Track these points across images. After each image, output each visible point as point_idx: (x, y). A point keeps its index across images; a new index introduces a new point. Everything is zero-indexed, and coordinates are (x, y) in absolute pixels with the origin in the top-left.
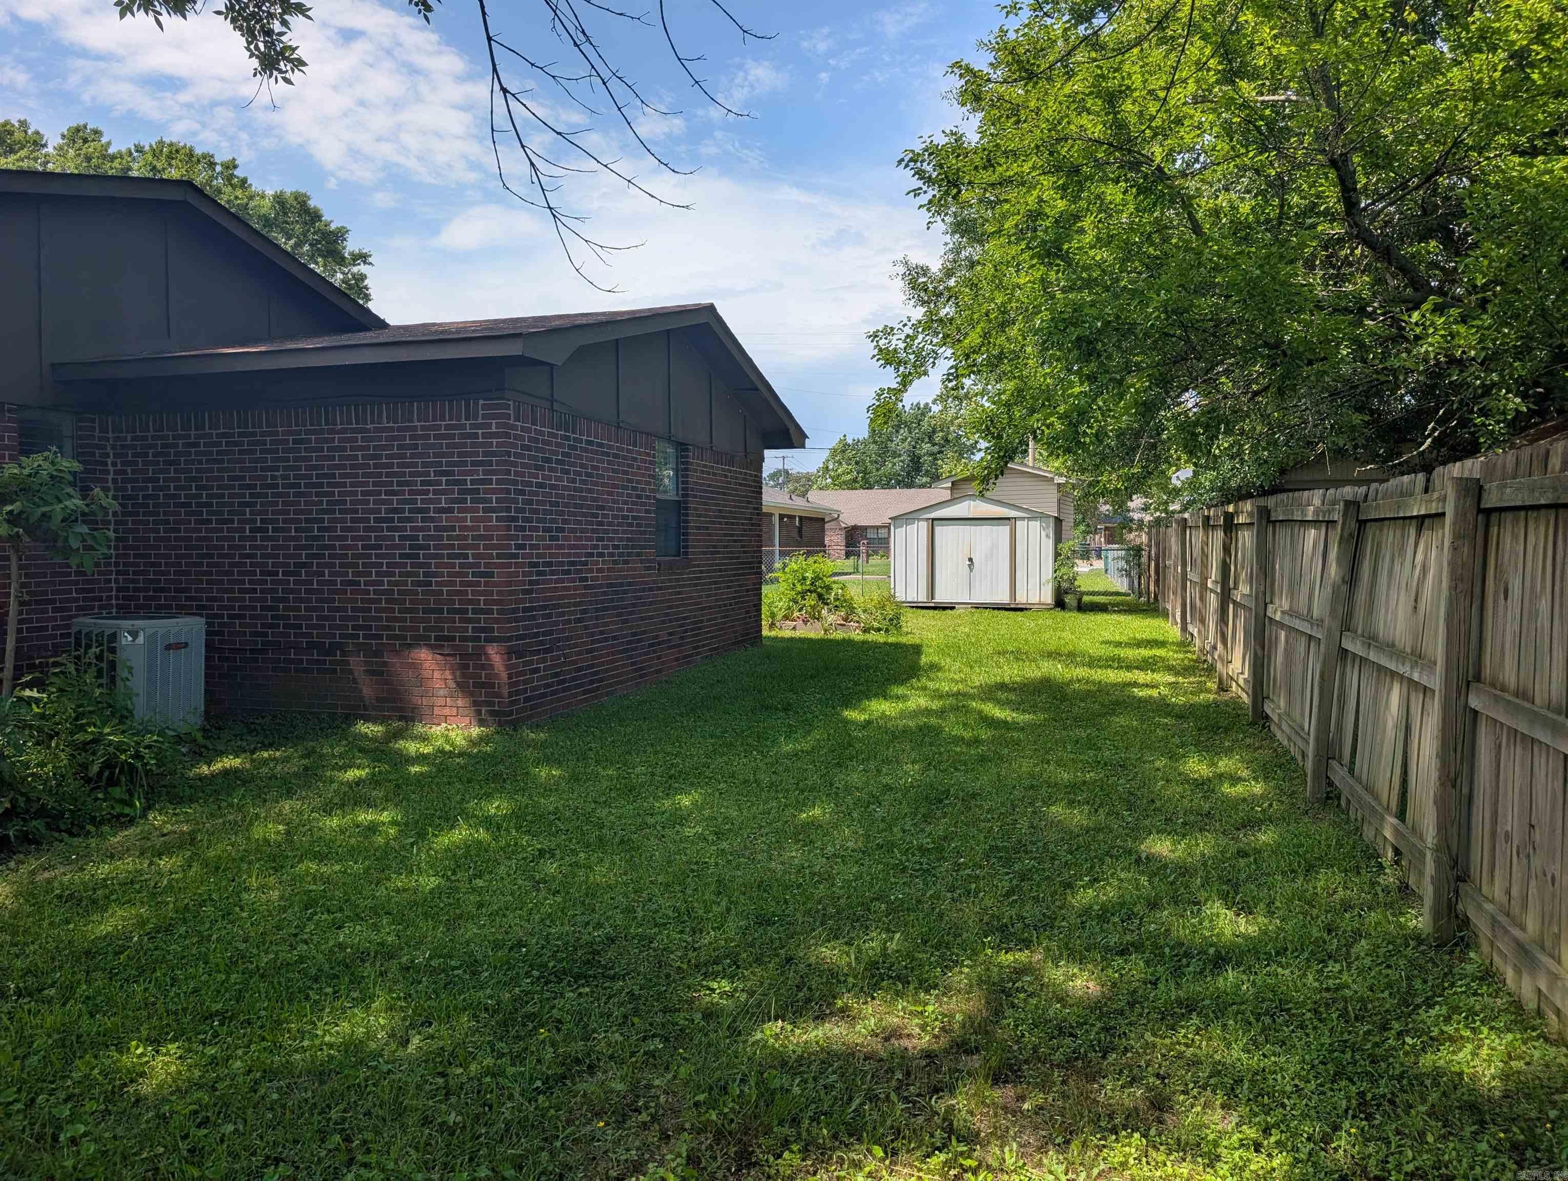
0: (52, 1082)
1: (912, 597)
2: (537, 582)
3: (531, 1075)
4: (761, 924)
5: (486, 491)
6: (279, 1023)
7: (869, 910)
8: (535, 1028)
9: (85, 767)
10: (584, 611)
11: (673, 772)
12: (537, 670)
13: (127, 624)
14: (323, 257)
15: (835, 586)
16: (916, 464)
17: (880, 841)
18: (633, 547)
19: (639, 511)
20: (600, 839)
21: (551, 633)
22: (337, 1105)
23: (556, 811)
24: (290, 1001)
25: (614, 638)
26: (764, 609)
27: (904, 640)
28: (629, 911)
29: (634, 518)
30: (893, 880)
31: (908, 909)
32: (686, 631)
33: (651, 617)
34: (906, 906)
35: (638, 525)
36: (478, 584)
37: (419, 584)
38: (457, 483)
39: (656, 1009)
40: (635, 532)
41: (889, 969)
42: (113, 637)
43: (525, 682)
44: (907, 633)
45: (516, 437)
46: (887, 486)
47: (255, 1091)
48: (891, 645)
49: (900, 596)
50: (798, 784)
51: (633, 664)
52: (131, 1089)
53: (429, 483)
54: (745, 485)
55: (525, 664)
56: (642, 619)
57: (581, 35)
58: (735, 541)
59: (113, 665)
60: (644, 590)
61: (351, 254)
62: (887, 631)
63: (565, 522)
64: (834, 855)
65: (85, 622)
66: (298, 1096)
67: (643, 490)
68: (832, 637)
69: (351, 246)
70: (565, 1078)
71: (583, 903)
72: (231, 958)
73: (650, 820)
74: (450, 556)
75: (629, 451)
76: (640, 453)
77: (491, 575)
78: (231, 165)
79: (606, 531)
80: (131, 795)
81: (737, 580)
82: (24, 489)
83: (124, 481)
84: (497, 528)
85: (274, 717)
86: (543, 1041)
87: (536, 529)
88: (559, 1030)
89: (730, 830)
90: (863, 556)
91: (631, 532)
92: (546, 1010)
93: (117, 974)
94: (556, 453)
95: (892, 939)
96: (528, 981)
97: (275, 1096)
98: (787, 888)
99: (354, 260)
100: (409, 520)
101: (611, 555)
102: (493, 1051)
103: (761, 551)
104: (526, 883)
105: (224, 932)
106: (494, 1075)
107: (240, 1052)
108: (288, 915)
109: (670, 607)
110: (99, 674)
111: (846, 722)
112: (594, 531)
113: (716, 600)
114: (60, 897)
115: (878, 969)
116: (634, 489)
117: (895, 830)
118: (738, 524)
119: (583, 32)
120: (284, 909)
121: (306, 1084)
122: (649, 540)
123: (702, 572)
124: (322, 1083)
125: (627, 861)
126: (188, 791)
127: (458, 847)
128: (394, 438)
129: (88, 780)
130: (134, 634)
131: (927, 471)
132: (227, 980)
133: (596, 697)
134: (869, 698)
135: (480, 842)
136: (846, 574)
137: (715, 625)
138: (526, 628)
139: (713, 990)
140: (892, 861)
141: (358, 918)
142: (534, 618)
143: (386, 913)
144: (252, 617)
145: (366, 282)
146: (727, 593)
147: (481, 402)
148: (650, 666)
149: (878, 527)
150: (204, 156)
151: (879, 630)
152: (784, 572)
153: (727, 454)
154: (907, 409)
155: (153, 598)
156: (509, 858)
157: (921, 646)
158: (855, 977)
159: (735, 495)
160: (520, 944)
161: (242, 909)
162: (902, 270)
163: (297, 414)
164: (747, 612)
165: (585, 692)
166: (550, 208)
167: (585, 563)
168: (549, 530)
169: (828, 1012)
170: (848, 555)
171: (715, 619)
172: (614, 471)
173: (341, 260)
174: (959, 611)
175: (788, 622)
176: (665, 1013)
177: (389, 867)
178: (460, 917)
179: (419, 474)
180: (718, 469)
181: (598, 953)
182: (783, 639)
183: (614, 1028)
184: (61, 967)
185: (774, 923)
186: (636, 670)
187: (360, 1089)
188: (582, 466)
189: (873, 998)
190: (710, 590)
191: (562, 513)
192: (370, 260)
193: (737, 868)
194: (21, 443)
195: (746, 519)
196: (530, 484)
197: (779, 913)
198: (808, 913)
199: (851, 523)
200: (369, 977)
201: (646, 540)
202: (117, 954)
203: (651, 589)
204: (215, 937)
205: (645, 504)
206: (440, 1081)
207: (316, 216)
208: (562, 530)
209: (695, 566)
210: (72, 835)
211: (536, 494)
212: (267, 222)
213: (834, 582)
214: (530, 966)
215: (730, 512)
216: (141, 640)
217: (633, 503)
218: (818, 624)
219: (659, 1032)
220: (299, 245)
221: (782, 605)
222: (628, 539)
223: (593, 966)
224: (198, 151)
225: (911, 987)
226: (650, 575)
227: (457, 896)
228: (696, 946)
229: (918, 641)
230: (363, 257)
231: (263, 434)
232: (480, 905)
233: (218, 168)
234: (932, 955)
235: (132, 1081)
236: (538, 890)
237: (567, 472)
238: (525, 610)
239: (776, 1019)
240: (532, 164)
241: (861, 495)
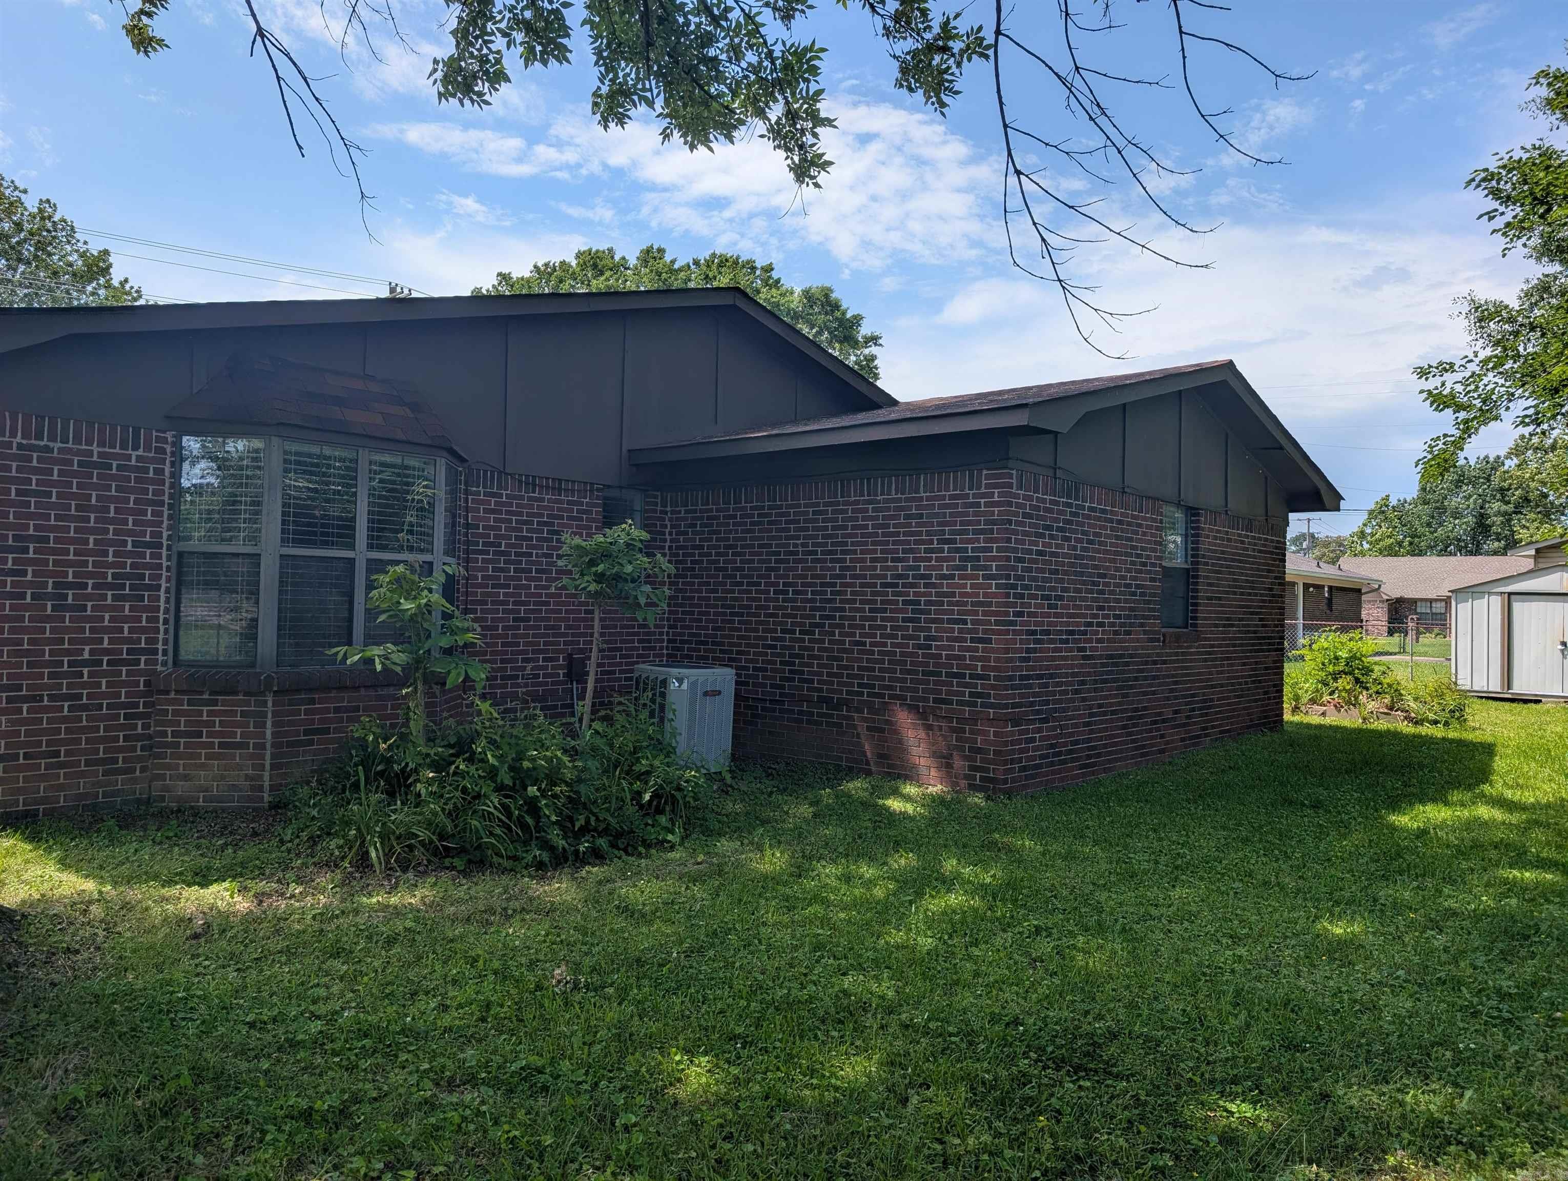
0: (610, 1071)
1: (1480, 684)
2: (1035, 650)
3: (1030, 1163)
4: (1288, 1048)
5: (987, 559)
6: (791, 1056)
7: (1429, 1055)
8: (1033, 1113)
9: (639, 794)
10: (1083, 683)
11: (1179, 862)
12: (1033, 740)
13: (675, 671)
14: (841, 342)
15: (1376, 668)
16: (1482, 527)
17: (1443, 974)
18: (1136, 617)
19: (1145, 580)
20: (1099, 924)
21: (1047, 703)
22: (842, 1148)
23: (1052, 888)
24: (802, 1038)
25: (1113, 713)
26: (1287, 689)
27: (1470, 736)
28: (1132, 1006)
29: (1137, 586)
30: (1461, 1025)
31: (1483, 1064)
32: (1193, 710)
33: (1154, 693)
34: (1479, 1059)
35: (1142, 594)
36: (976, 650)
37: (920, 647)
38: (958, 550)
39: (1165, 1121)
40: (1138, 602)
41: (1459, 1133)
42: (664, 683)
43: (1021, 751)
44: (1474, 729)
45: (1018, 505)
46: (1444, 552)
47: (772, 1118)
48: (1452, 741)
49: (1464, 682)
50: (1331, 894)
51: (1133, 741)
52: (671, 1091)
53: (932, 551)
54: (1265, 552)
55: (1021, 733)
56: (1145, 694)
57: (1095, 108)
58: (1252, 613)
59: (662, 708)
60: (1147, 663)
61: (865, 337)
62: (1446, 724)
63: (1064, 590)
64: (1380, 983)
65: (645, 669)
66: (807, 1131)
67: (1148, 557)
68: (1372, 727)
69: (865, 330)
70: (1065, 1174)
71: (1082, 989)
72: (751, 986)
73: (1154, 912)
74: (950, 621)
75: (1133, 517)
76: (1145, 519)
77: (989, 641)
78: (769, 269)
79: (1106, 600)
80: (674, 825)
81: (1253, 657)
82: (605, 554)
83: (678, 548)
84: (995, 595)
85: (787, 764)
86: (1042, 1129)
87: (1035, 597)
88: (1058, 1121)
89: (1248, 936)
90: (1411, 635)
91: (1134, 601)
92: (1044, 1097)
93: (660, 984)
94: (1057, 520)
95: (1462, 1096)
96: (1026, 1061)
97: (788, 1127)
98: (1321, 1012)
99: (866, 343)
100: (912, 585)
101: (1112, 625)
102: (990, 1128)
103: (1283, 626)
104: (1022, 959)
105: (745, 961)
106: (991, 1154)
107: (759, 1077)
108: (799, 954)
109: (1176, 683)
110: (652, 715)
111: (1393, 828)
112: (1094, 600)
113: (1228, 678)
114: (618, 907)
115: (1442, 1129)
116: (1139, 556)
117: (1462, 964)
118: (1256, 595)
119: (1098, 105)
120: (795, 948)
121: (814, 1121)
122: (1154, 610)
123: (1212, 646)
124: (829, 1123)
125: (1129, 952)
126: (717, 825)
127: (954, 912)
128: (901, 509)
129: (641, 807)
130: (680, 681)
131: (1498, 534)
132: (748, 1005)
133: (1093, 773)
134: (1422, 802)
135: (976, 910)
136: (1391, 654)
137: (1229, 704)
138: (1021, 696)
139: (1232, 1113)
140: (1460, 1002)
141: (861, 968)
142: (1030, 686)
143: (887, 967)
144: (772, 670)
145: (876, 362)
146: (1242, 671)
147: (985, 472)
148: (1152, 745)
149: (1431, 601)
150: (748, 262)
151: (1436, 722)
152: (1311, 649)
153: (1243, 519)
154: (1472, 463)
155: (695, 650)
156: (1004, 931)
157: (1494, 745)
158: (1412, 1133)
159: (1253, 563)
160: (1016, 1022)
161: (760, 942)
162: (1466, 308)
163: (817, 488)
164: (1266, 693)
165: (1082, 767)
166: (1060, 281)
167: (1085, 633)
168: (1048, 598)
169: (1376, 1167)
170: (1391, 633)
171: (1228, 698)
172: (1117, 537)
173: (855, 344)
174: (1547, 706)
175: (1315, 707)
176: (1175, 1127)
177: (889, 922)
178: (957, 983)
179: (923, 542)
180: (1234, 534)
181: (1100, 1046)
182: (1309, 726)
183: (1119, 1132)
184: (618, 970)
185: (1305, 1050)
186: (1136, 748)
187: (865, 1138)
188: (1084, 533)
189: (1437, 1164)
190: (1222, 666)
191: (1062, 581)
192: (880, 341)
193: (1258, 978)
194: (604, 517)
195: (1265, 589)
196: (1030, 552)
197: (1310, 1039)
198: (1347, 1045)
199: (1396, 594)
200: (871, 1027)
201: (1150, 610)
202: (661, 965)
203: (1155, 663)
204: (737, 964)
205: (1149, 572)
206: (939, 1147)
207: (836, 306)
208: (1061, 598)
209: (1206, 639)
210: (627, 854)
211: (1035, 561)
212: (796, 316)
213: (1375, 663)
214: (1028, 1046)
215: (1247, 581)
216: (685, 686)
217: (1137, 571)
218: (1354, 711)
219: (1168, 1146)
220: (820, 333)
221: (1308, 687)
222: (1131, 609)
223: (1093, 1059)
224: (744, 258)
225: (1489, 1160)
226: (1154, 648)
227: (954, 962)
228: (1210, 1059)
229: (1490, 739)
230: (874, 340)
231: (788, 507)
232: (976, 974)
233: (758, 272)
234: (1518, 1125)
235: (671, 1084)
236: (1035, 968)
237: (1068, 539)
238: (1022, 678)
239: (1310, 1163)
240: (1043, 240)
241: (1406, 564)
